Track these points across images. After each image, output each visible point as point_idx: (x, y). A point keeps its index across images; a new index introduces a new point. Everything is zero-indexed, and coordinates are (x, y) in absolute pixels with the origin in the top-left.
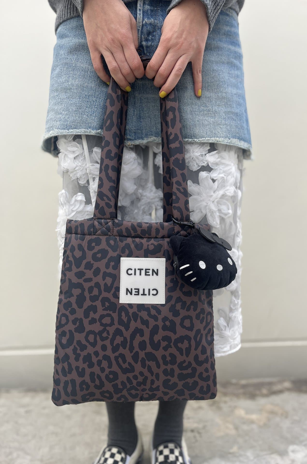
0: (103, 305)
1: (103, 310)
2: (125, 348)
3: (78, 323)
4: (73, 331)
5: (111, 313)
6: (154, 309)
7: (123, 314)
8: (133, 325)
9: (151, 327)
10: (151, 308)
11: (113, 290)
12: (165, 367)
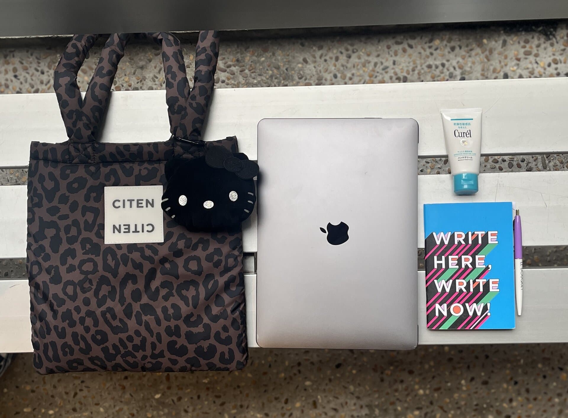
0: (83, 248)
1: (83, 254)
2: (113, 300)
3: (53, 272)
4: (48, 282)
5: (93, 257)
6: (148, 249)
7: (109, 257)
8: (122, 270)
9: (146, 271)
10: (145, 248)
11: (96, 228)
12: (168, 323)
